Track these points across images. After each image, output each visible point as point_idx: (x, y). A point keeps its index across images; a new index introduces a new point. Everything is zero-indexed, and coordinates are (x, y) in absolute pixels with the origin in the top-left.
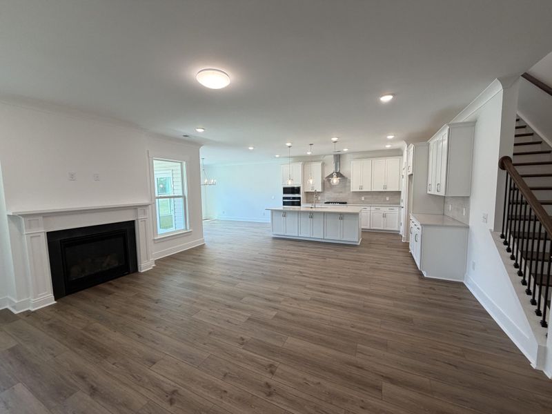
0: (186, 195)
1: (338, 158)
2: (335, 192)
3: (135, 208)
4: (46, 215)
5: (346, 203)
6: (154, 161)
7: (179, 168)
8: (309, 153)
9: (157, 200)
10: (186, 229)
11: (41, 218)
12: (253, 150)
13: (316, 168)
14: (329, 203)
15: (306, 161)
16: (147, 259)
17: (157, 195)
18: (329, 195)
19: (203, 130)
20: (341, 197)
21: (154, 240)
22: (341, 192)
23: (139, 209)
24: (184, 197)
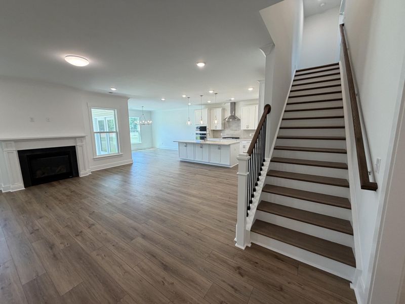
0: (118, 131)
1: (234, 105)
2: (232, 130)
3: (75, 138)
4: (16, 141)
5: (238, 138)
6: (92, 109)
7: (113, 113)
8: (209, 102)
9: (95, 134)
10: (119, 153)
11: (13, 143)
12: (164, 101)
13: (218, 112)
14: (225, 138)
15: (211, 107)
16: (85, 169)
17: (95, 131)
18: (228, 132)
19: (115, 89)
20: (235, 134)
21: (94, 159)
22: (236, 130)
23: (77, 139)
24: (116, 132)
